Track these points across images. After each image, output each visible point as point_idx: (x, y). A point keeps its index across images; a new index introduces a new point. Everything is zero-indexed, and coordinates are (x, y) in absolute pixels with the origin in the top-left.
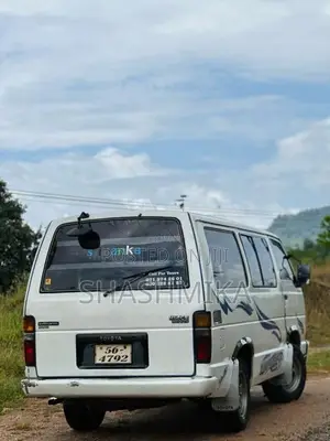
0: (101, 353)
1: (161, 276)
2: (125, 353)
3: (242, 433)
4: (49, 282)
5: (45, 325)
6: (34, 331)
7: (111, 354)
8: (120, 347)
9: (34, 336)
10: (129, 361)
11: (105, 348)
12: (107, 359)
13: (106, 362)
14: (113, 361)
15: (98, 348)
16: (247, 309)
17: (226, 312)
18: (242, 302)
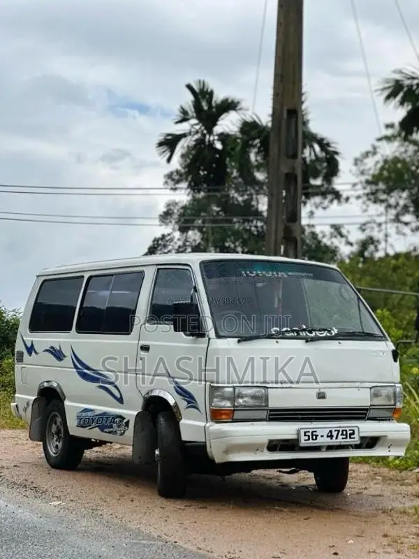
16: (57, 354)
17: (30, 354)
18: (52, 347)
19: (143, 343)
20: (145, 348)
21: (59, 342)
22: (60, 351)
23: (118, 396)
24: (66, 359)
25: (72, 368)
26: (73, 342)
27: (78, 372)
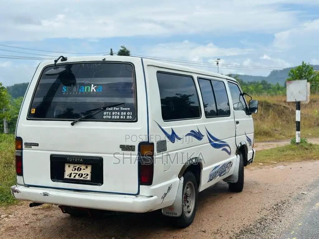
0: (69, 171)
1: (115, 111)
2: (87, 171)
3: (187, 229)
4: (33, 111)
5: (29, 145)
6: (22, 149)
7: (76, 171)
8: (83, 167)
9: (22, 153)
10: (89, 178)
11: (72, 166)
12: (73, 175)
13: (72, 177)
14: (77, 177)
15: (67, 166)
16: (198, 136)
17: (173, 141)
18: (192, 131)
19: (236, 120)
20: (237, 123)
21: (197, 126)
22: (199, 133)
23: (229, 151)
24: (204, 137)
25: (208, 143)
26: (206, 124)
27: (211, 145)
